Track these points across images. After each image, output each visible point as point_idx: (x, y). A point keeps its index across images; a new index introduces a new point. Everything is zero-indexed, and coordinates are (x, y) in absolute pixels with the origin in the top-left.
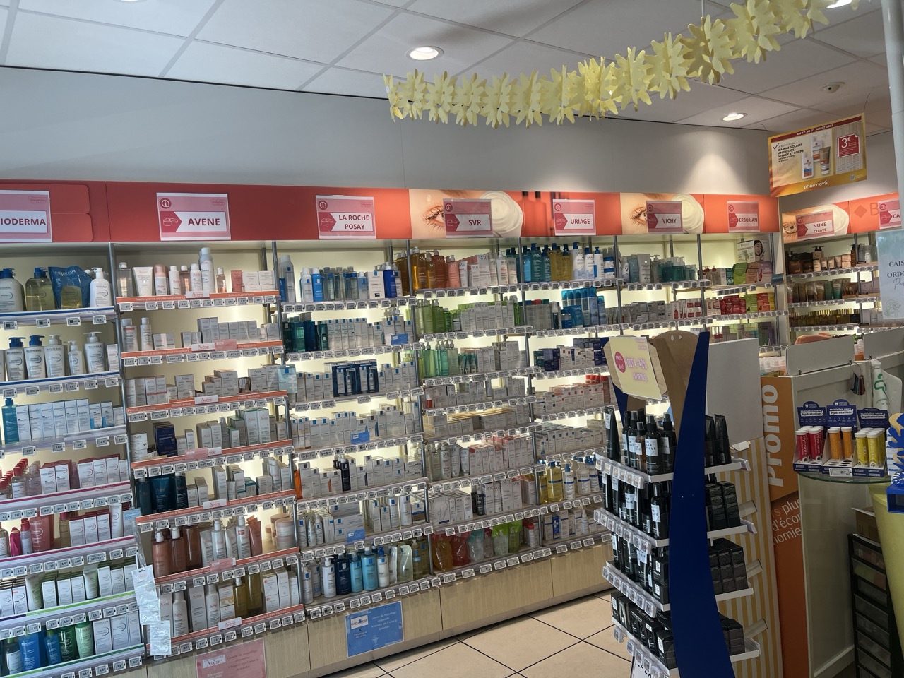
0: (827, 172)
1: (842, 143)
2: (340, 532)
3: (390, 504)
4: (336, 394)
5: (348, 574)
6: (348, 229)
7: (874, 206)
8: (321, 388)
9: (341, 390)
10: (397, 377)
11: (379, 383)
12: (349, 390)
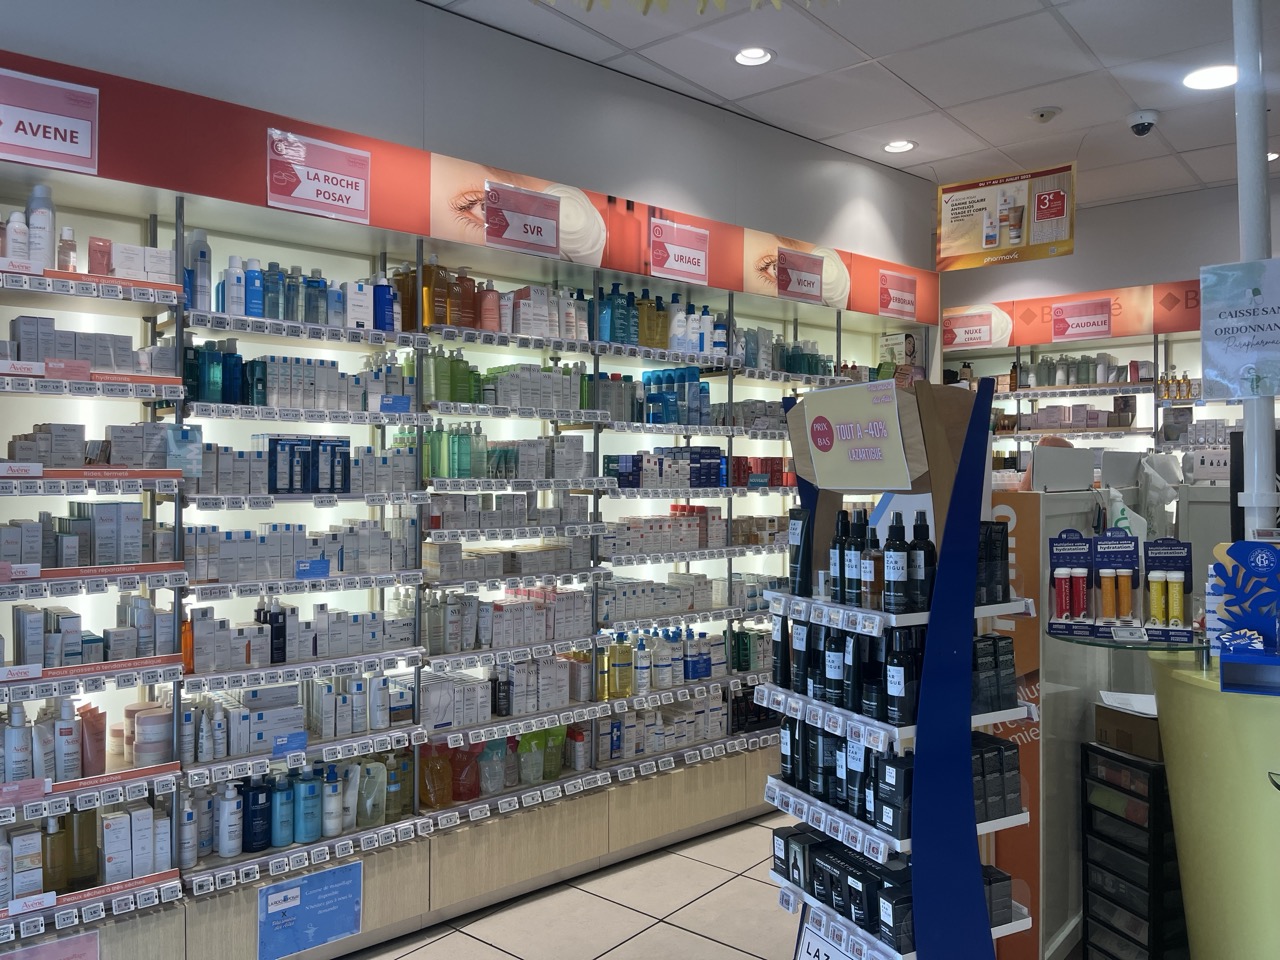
0: (1017, 241)
1: (1041, 202)
2: (260, 736)
3: (354, 690)
4: (273, 489)
5: (268, 813)
6: (321, 198)
7: (1046, 310)
8: (246, 475)
9: (282, 483)
10: (384, 470)
11: (351, 477)
12: (297, 485)
